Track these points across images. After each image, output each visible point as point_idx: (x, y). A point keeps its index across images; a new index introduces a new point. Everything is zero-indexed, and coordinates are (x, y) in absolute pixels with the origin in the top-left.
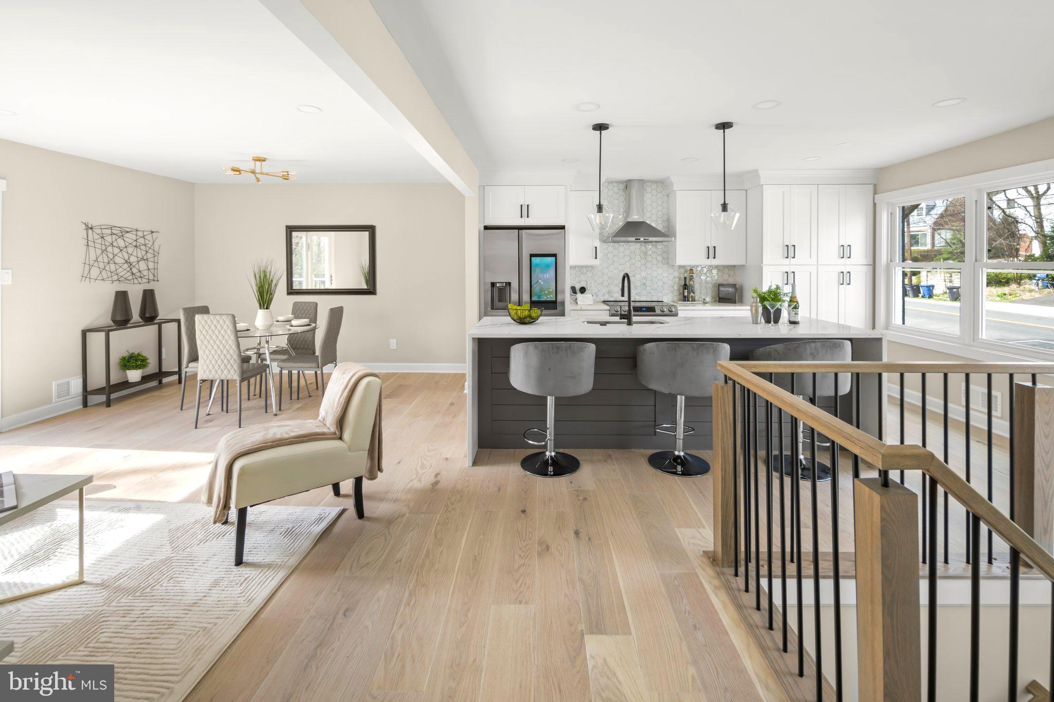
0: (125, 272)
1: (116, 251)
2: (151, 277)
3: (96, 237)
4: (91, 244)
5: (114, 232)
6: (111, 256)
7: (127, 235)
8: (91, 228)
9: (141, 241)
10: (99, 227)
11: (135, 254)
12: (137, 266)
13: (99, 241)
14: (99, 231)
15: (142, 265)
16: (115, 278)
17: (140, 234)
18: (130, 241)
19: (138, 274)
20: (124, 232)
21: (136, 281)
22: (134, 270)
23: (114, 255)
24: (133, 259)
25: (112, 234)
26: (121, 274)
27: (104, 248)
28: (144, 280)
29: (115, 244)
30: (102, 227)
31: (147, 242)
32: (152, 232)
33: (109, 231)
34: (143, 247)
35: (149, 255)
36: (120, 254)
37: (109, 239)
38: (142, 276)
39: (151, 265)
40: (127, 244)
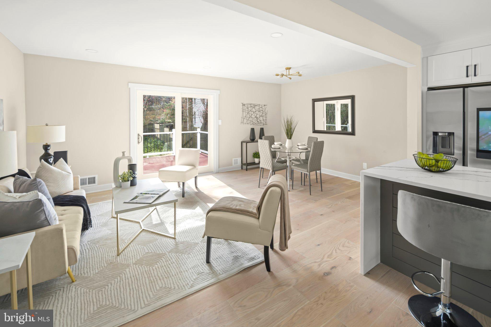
0: (255, 121)
1: (252, 113)
2: (264, 123)
3: (246, 108)
4: (244, 111)
5: (252, 106)
6: (250, 115)
7: (256, 107)
8: (244, 105)
9: (261, 109)
10: (247, 104)
11: (259, 114)
12: (259, 119)
13: (247, 109)
14: (246, 106)
15: (261, 118)
16: (252, 123)
17: (260, 106)
18: (257, 109)
19: (260, 122)
20: (255, 106)
21: (259, 124)
22: (258, 120)
23: (252, 115)
24: (258, 116)
25: (251, 107)
26: (254, 122)
27: (248, 112)
28: (262, 124)
29: (252, 110)
30: (248, 104)
31: (263, 109)
32: (265, 105)
33: (250, 106)
34: (261, 111)
35: (264, 115)
36: (253, 114)
37: (250, 108)
38: (261, 122)
39: (264, 118)
40: (256, 110)
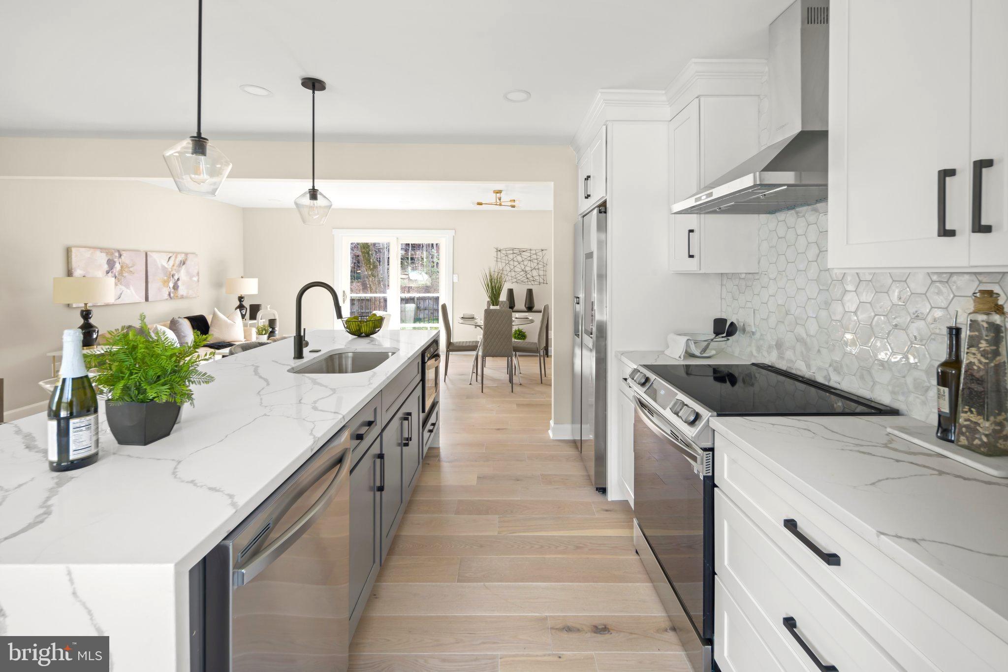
0: (522, 277)
1: (516, 263)
2: (542, 281)
3: (503, 255)
4: (499, 260)
5: (515, 252)
6: (512, 267)
7: (524, 253)
8: (500, 251)
9: (534, 257)
10: (505, 250)
11: (529, 265)
12: (530, 273)
13: (504, 258)
14: (504, 252)
15: (535, 273)
16: (515, 280)
17: (533, 252)
18: (526, 257)
19: (532, 279)
20: (521, 251)
21: (529, 283)
22: (529, 276)
23: (515, 267)
24: (528, 269)
25: (513, 253)
26: (519, 278)
27: (507, 262)
28: (536, 283)
29: (515, 259)
30: (507, 249)
31: (538, 257)
32: (542, 250)
33: (511, 252)
34: (536, 261)
35: (540, 266)
36: (518, 266)
37: (511, 256)
38: (534, 279)
39: (541, 273)
40: (524, 259)
